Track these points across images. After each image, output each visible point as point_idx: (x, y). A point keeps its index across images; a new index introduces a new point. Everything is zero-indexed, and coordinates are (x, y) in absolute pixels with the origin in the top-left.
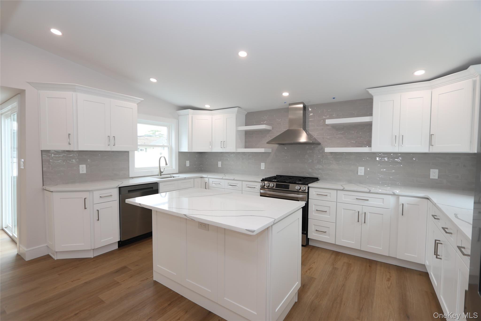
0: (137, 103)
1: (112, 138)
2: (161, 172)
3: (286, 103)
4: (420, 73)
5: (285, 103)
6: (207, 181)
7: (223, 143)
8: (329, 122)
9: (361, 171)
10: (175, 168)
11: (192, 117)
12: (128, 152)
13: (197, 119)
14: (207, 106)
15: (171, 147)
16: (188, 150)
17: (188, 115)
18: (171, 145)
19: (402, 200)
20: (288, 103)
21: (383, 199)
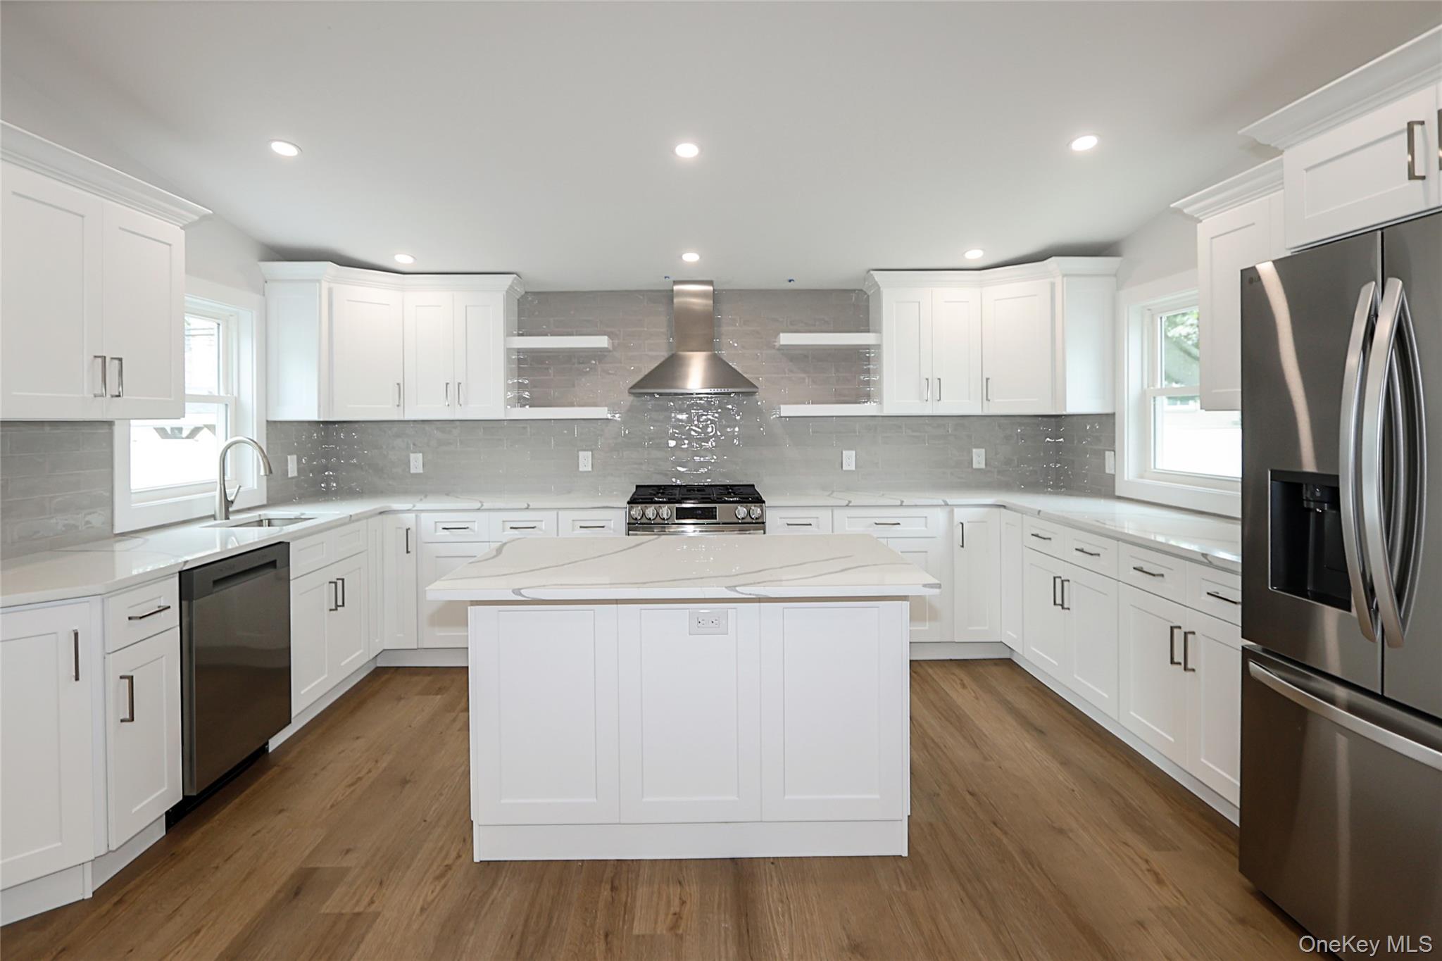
0: (186, 223)
1: (113, 368)
2: (228, 503)
3: (668, 277)
4: (975, 255)
5: (666, 277)
6: (411, 524)
7: (455, 390)
8: (786, 339)
9: (849, 459)
10: (256, 487)
11: (330, 291)
12: (110, 424)
13: (349, 301)
14: (403, 260)
15: (237, 401)
16: (319, 416)
17: (319, 281)
18: (235, 394)
19: (961, 515)
20: (672, 279)
21: (926, 517)
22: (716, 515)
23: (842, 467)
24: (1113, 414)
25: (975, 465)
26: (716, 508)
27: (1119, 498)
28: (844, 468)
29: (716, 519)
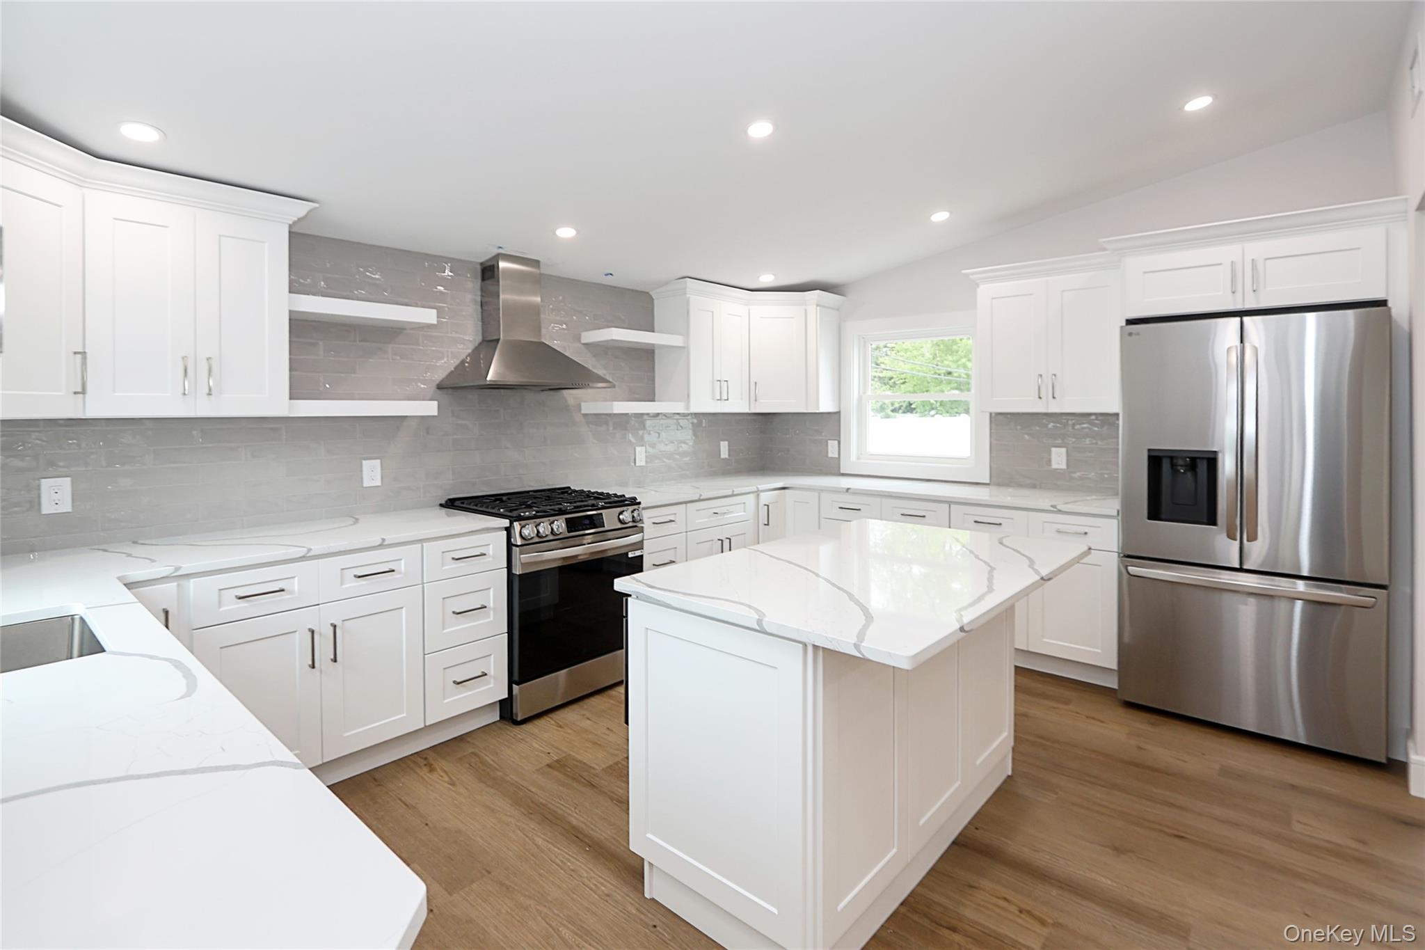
22: (603, 522)
23: (635, 463)
24: (838, 413)
25: (722, 456)
26: (601, 514)
27: (843, 475)
28: (637, 465)
29: (604, 527)
